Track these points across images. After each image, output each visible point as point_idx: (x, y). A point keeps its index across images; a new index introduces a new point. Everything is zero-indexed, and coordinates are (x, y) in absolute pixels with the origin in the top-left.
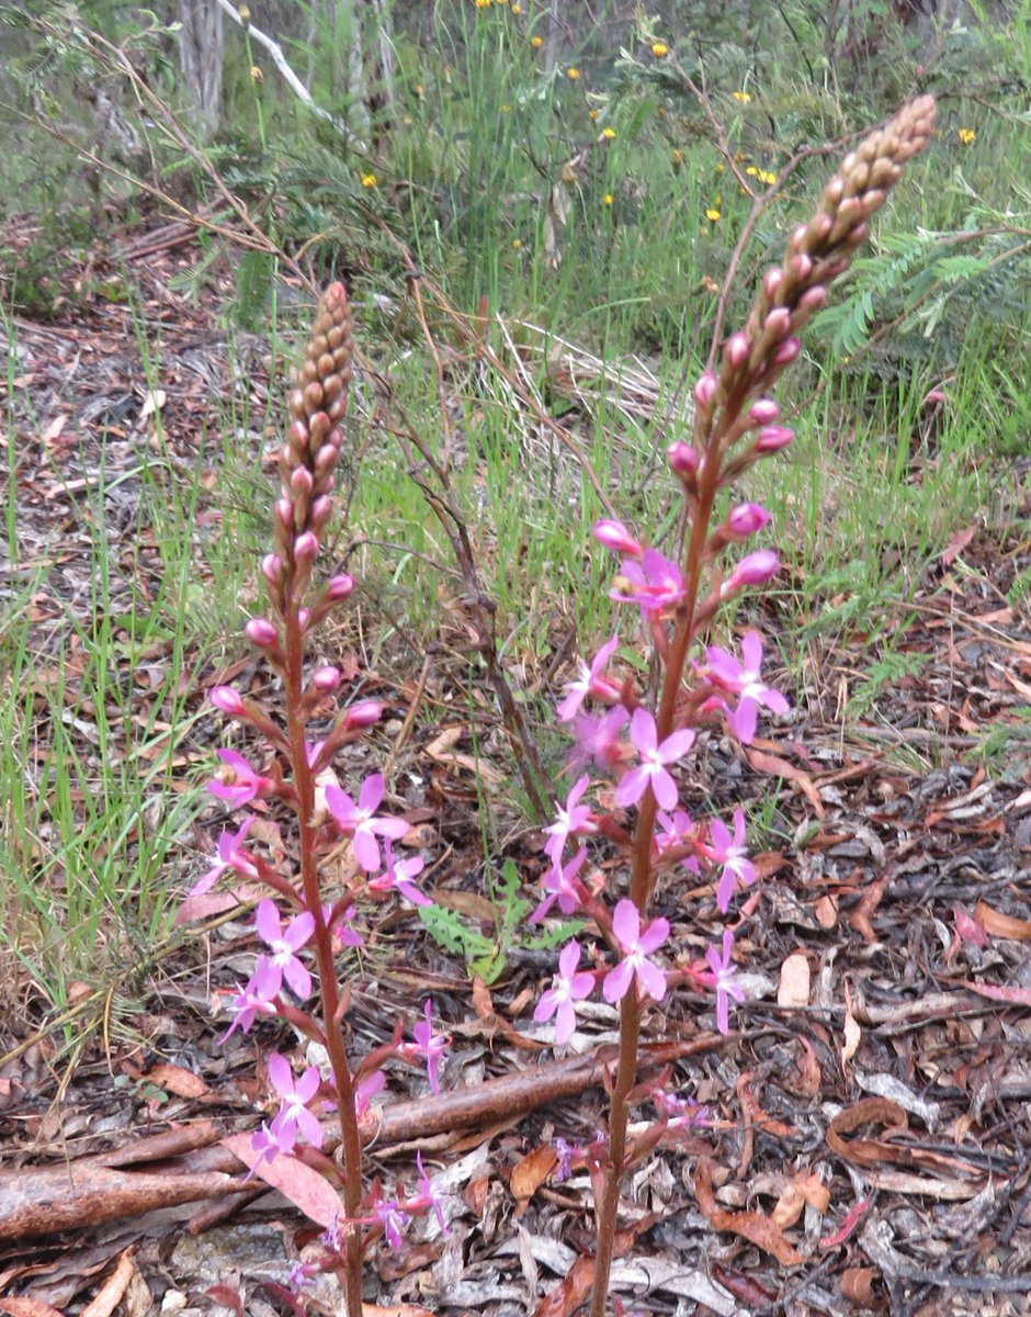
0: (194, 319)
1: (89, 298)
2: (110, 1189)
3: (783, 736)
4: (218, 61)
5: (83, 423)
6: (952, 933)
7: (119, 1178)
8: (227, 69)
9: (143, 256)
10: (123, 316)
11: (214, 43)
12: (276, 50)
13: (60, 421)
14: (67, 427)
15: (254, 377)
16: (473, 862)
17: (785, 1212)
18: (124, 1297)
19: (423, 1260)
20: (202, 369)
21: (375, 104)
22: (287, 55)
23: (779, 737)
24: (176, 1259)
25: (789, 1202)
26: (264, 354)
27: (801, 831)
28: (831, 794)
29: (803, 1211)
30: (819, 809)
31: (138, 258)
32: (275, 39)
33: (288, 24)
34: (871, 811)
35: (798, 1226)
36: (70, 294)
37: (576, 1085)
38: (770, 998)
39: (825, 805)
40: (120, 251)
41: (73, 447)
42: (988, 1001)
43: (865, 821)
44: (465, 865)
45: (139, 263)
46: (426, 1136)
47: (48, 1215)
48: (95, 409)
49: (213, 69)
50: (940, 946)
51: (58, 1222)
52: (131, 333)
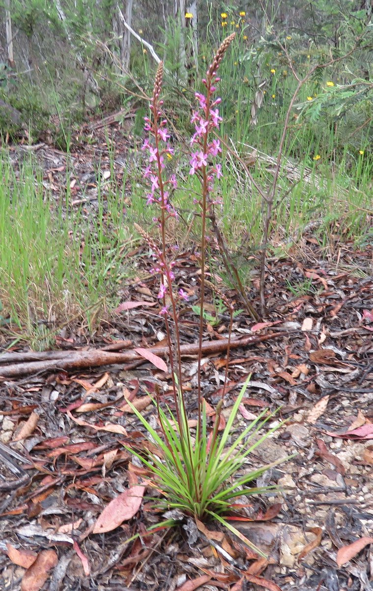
0: (120, 150)
1: (81, 142)
2: (103, 356)
3: (318, 268)
4: (128, 54)
5: (82, 182)
6: (362, 316)
7: (106, 353)
8: (131, 57)
9: (101, 127)
10: (94, 149)
11: (127, 47)
12: (151, 48)
13: (74, 182)
14: (76, 184)
15: (142, 167)
16: (210, 298)
17: (295, 375)
18: (106, 382)
19: (188, 379)
20: (123, 164)
21: (189, 67)
22: (155, 50)
23: (316, 268)
24: (120, 376)
25: (296, 373)
26: (145, 159)
27: (319, 292)
28: (331, 282)
29: (300, 374)
30: (326, 287)
31: (99, 128)
32: (151, 44)
33: (156, 38)
34: (343, 287)
35: (298, 378)
36: (74, 141)
37: (235, 345)
38: (299, 329)
39: (329, 286)
40: (92, 126)
41: (78, 190)
42: (369, 330)
43: (341, 290)
44: (207, 299)
45: (99, 130)
46: (190, 354)
47: (86, 361)
48: (86, 177)
49: (126, 57)
50: (358, 320)
51: (89, 363)
52: (96, 155)
